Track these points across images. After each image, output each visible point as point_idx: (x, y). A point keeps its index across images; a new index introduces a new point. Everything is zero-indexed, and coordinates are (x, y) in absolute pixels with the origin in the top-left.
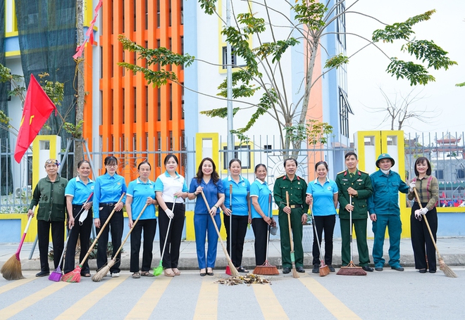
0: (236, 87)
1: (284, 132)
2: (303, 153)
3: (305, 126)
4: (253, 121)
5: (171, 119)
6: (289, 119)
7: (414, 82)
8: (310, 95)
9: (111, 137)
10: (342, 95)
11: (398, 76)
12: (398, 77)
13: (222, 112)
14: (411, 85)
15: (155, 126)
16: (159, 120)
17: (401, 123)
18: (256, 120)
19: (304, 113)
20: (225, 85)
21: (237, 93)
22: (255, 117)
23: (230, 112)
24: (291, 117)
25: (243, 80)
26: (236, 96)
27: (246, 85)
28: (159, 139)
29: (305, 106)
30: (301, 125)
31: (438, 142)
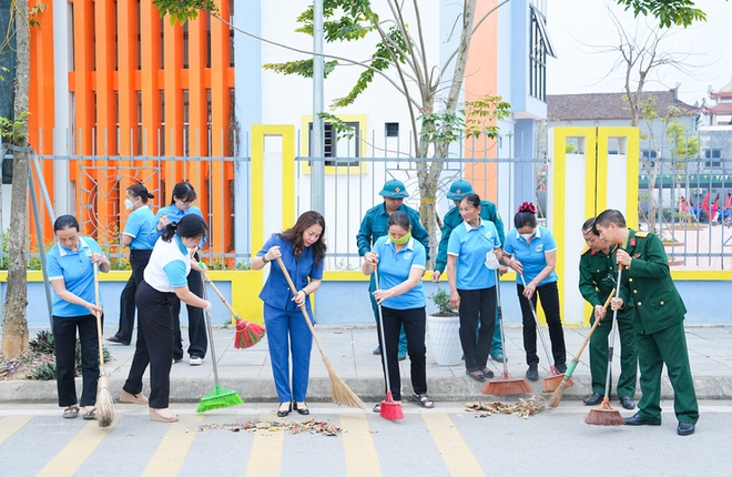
0: (331, 19)
1: (419, 124)
2: (452, 165)
3: (458, 115)
4: (362, 85)
5: (209, 66)
6: (428, 93)
7: (666, 22)
8: (471, 49)
9: (92, 97)
10: (535, 20)
11: (638, 9)
12: (636, 13)
13: (306, 68)
14: (661, 26)
15: (179, 79)
16: (186, 67)
17: (643, 75)
18: (368, 83)
19: (457, 85)
20: (310, 15)
21: (333, 31)
22: (367, 78)
23: (318, 69)
24: (433, 89)
25: (346, 7)
26: (332, 37)
27: (350, 16)
28: (187, 104)
29: (460, 71)
30: (451, 112)
31: (714, 96)
